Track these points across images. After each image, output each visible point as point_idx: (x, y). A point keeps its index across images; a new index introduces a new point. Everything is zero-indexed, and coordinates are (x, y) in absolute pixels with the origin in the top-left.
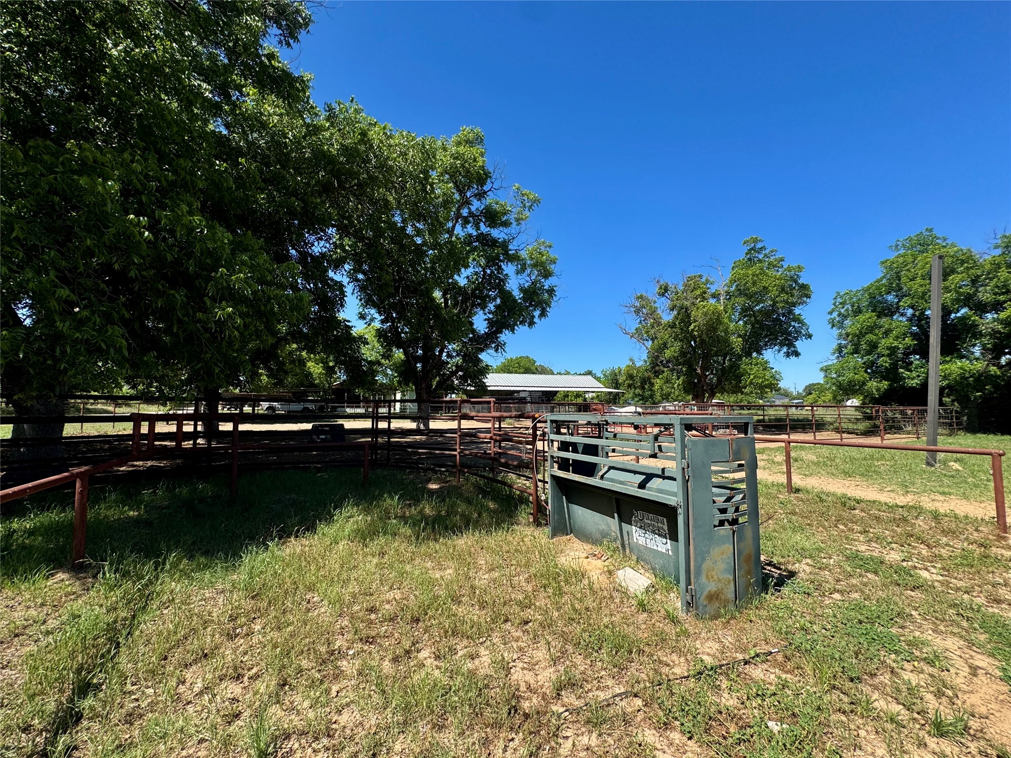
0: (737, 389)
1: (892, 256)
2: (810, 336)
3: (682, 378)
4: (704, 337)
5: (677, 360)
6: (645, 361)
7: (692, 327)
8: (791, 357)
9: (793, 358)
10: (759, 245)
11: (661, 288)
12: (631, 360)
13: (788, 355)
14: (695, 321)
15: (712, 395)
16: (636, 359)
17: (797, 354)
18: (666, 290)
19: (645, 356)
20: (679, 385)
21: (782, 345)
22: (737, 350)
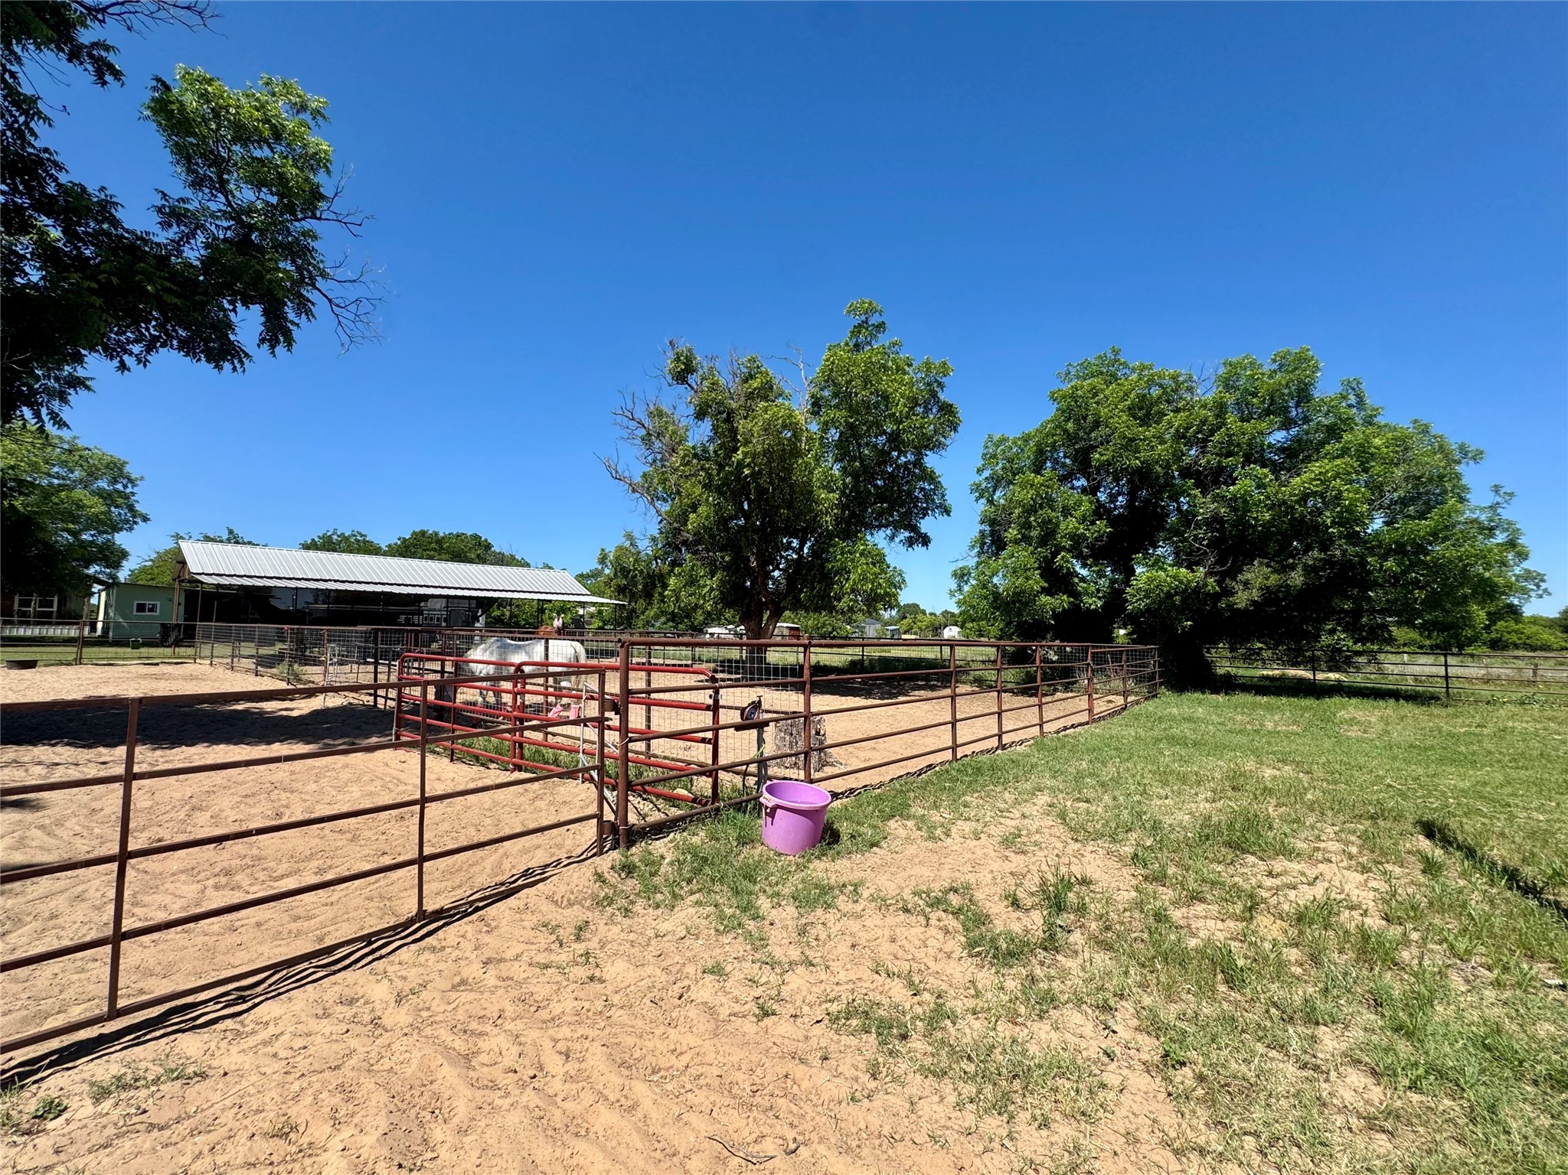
0: (824, 603)
1: (1067, 387)
2: (947, 511)
3: (718, 575)
4: (763, 481)
5: (712, 536)
6: (654, 539)
7: (739, 455)
8: (915, 547)
9: (919, 549)
10: (875, 320)
11: (678, 359)
12: (629, 537)
13: (910, 543)
14: (747, 442)
15: (777, 615)
16: (636, 534)
17: (925, 540)
18: (689, 369)
19: (654, 530)
20: (712, 589)
21: (897, 526)
22: (827, 522)
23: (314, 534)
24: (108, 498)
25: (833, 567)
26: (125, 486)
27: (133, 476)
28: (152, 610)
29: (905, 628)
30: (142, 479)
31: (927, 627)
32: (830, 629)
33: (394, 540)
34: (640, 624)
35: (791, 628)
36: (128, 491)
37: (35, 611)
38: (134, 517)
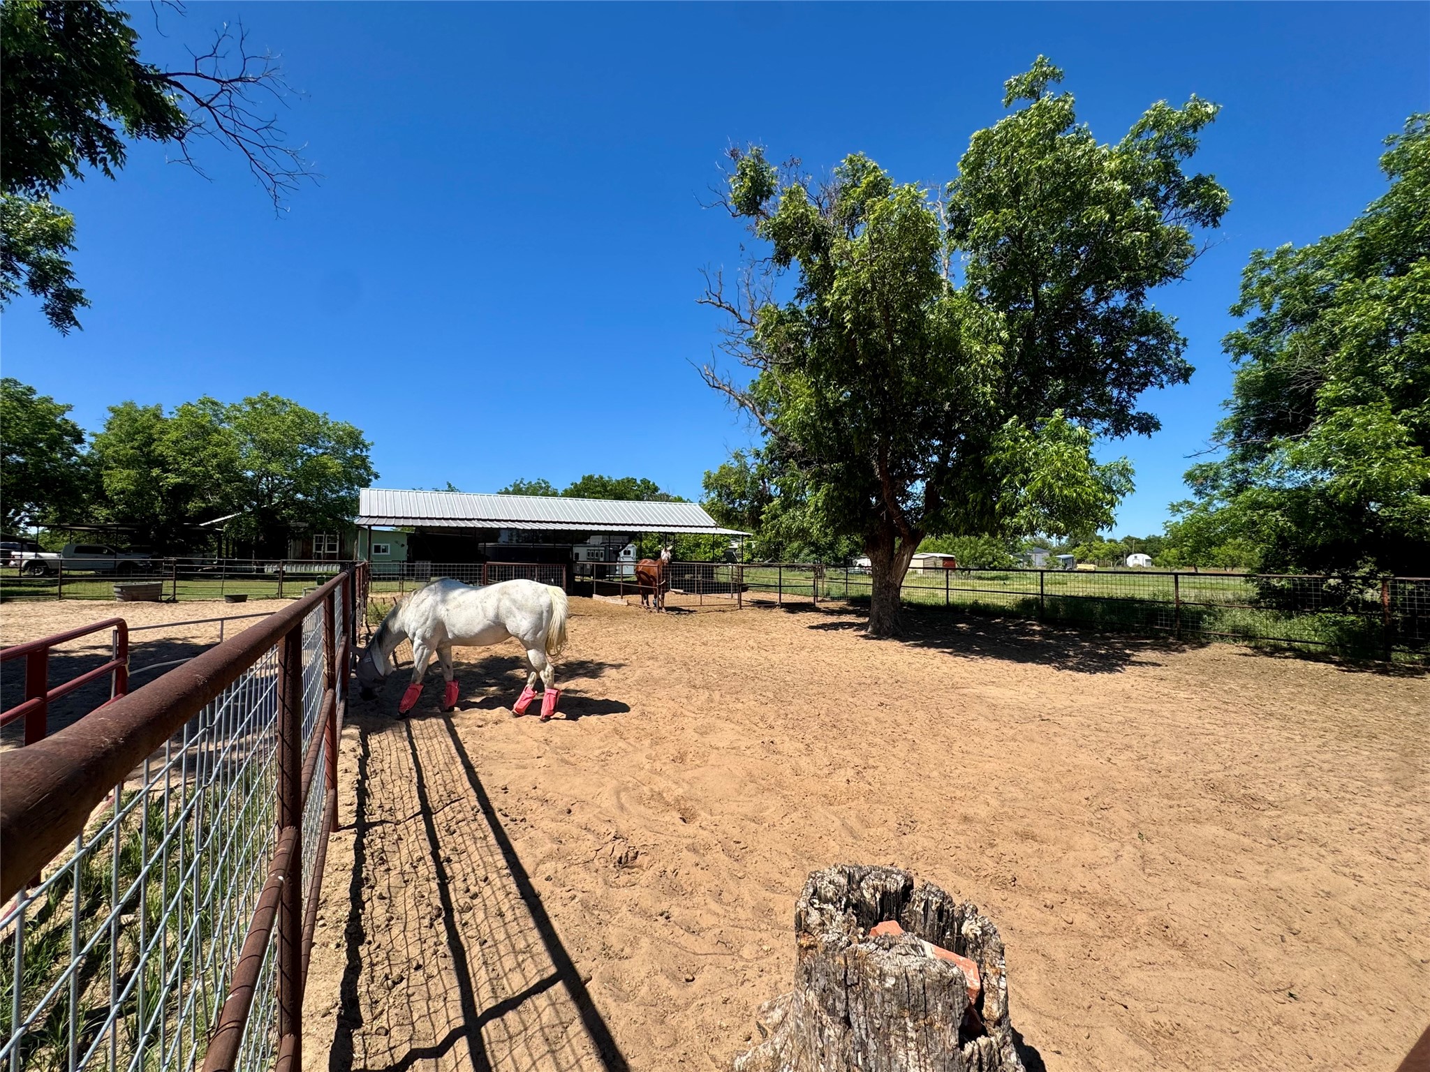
2: (1182, 377)
3: (825, 489)
9: (1139, 436)
13: (1117, 429)
15: (913, 542)
17: (1145, 425)
22: (984, 394)
23: (508, 484)
24: (350, 462)
25: (997, 462)
26: (362, 451)
27: (366, 443)
28: (385, 551)
29: (1078, 557)
30: (372, 444)
31: (1106, 555)
32: (990, 559)
33: (569, 486)
34: (787, 556)
35: (944, 559)
36: (364, 454)
37: (324, 554)
38: (368, 475)
